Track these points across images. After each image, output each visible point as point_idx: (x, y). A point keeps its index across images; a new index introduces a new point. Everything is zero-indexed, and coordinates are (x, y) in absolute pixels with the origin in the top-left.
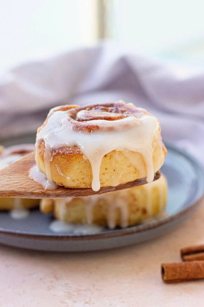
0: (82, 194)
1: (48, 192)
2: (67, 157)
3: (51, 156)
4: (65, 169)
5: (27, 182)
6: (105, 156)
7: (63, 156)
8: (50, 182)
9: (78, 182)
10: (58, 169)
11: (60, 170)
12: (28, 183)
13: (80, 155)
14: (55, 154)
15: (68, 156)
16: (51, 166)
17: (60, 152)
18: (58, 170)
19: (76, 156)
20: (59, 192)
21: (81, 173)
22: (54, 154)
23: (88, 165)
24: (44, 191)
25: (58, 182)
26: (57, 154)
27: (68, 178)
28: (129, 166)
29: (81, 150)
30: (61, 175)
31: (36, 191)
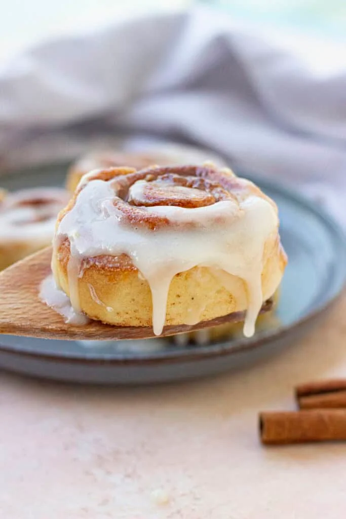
0: (133, 335)
1: (72, 329)
2: (109, 274)
3: (81, 268)
4: (104, 293)
5: (36, 307)
6: (178, 275)
7: (103, 272)
8: (75, 311)
9: (128, 316)
10: (93, 293)
11: (95, 294)
12: (37, 310)
13: (132, 271)
14: (88, 267)
15: (110, 271)
16: (79, 286)
17: (97, 263)
18: (92, 295)
19: (126, 273)
20: (92, 330)
21: (132, 302)
22: (86, 266)
23: (146, 289)
24: (65, 327)
25: (92, 313)
26: (91, 266)
27: (109, 309)
28: (219, 292)
29: (134, 264)
30: (97, 304)
31: (50, 327)
